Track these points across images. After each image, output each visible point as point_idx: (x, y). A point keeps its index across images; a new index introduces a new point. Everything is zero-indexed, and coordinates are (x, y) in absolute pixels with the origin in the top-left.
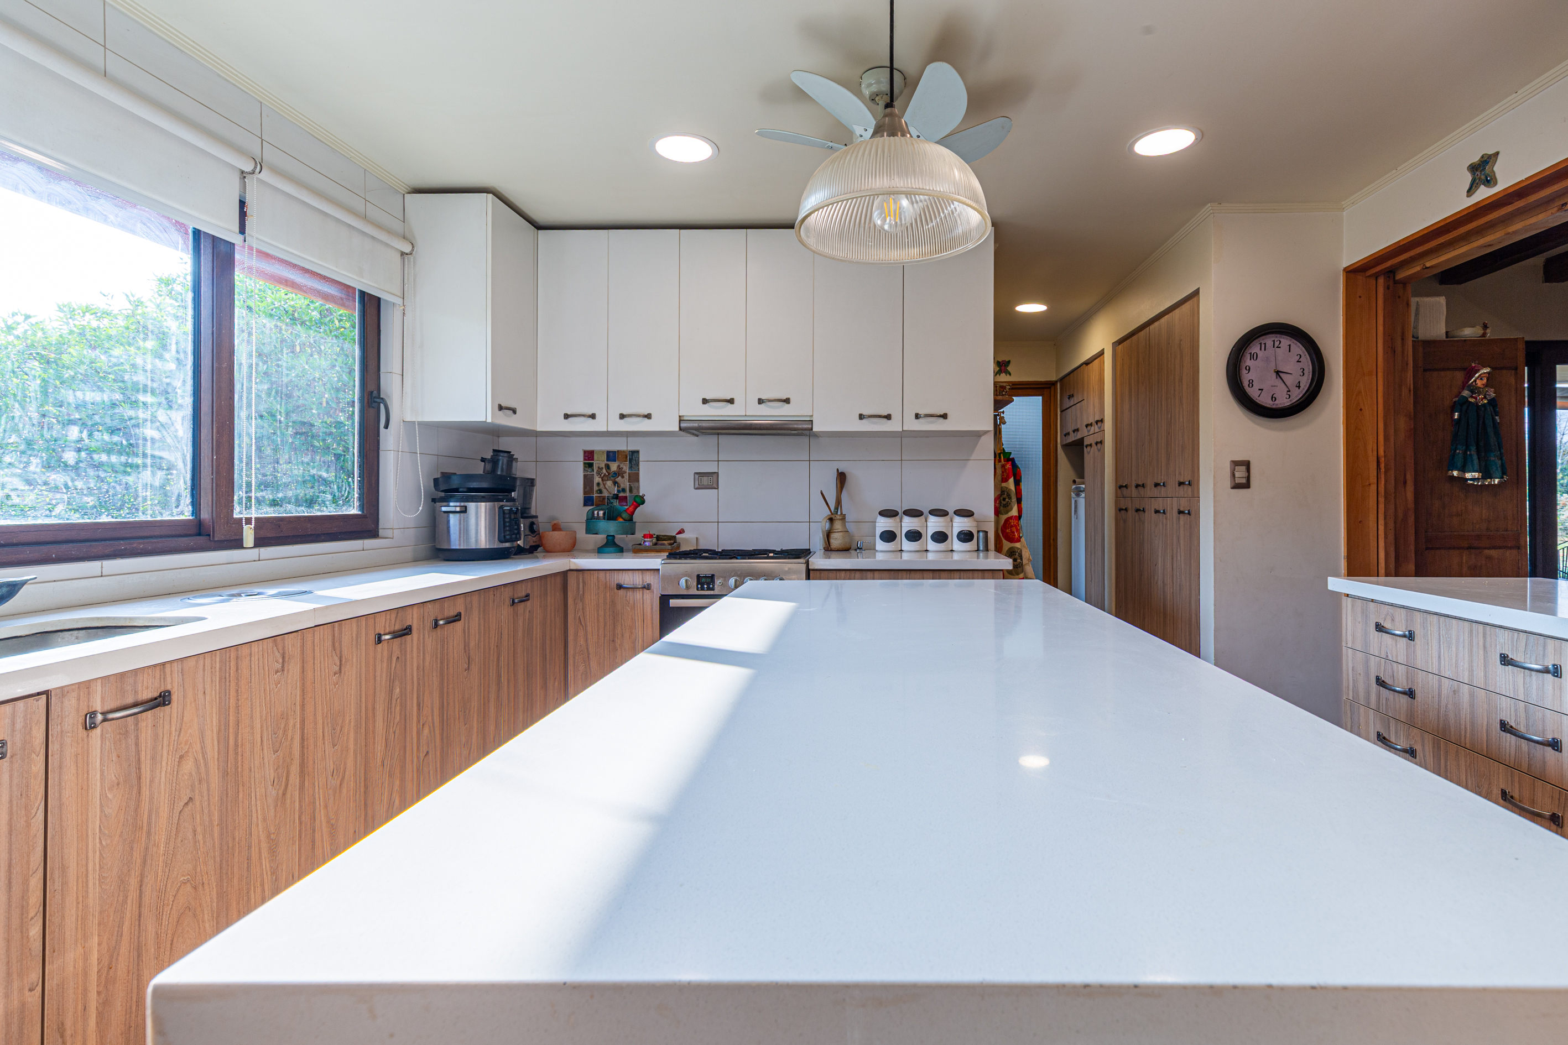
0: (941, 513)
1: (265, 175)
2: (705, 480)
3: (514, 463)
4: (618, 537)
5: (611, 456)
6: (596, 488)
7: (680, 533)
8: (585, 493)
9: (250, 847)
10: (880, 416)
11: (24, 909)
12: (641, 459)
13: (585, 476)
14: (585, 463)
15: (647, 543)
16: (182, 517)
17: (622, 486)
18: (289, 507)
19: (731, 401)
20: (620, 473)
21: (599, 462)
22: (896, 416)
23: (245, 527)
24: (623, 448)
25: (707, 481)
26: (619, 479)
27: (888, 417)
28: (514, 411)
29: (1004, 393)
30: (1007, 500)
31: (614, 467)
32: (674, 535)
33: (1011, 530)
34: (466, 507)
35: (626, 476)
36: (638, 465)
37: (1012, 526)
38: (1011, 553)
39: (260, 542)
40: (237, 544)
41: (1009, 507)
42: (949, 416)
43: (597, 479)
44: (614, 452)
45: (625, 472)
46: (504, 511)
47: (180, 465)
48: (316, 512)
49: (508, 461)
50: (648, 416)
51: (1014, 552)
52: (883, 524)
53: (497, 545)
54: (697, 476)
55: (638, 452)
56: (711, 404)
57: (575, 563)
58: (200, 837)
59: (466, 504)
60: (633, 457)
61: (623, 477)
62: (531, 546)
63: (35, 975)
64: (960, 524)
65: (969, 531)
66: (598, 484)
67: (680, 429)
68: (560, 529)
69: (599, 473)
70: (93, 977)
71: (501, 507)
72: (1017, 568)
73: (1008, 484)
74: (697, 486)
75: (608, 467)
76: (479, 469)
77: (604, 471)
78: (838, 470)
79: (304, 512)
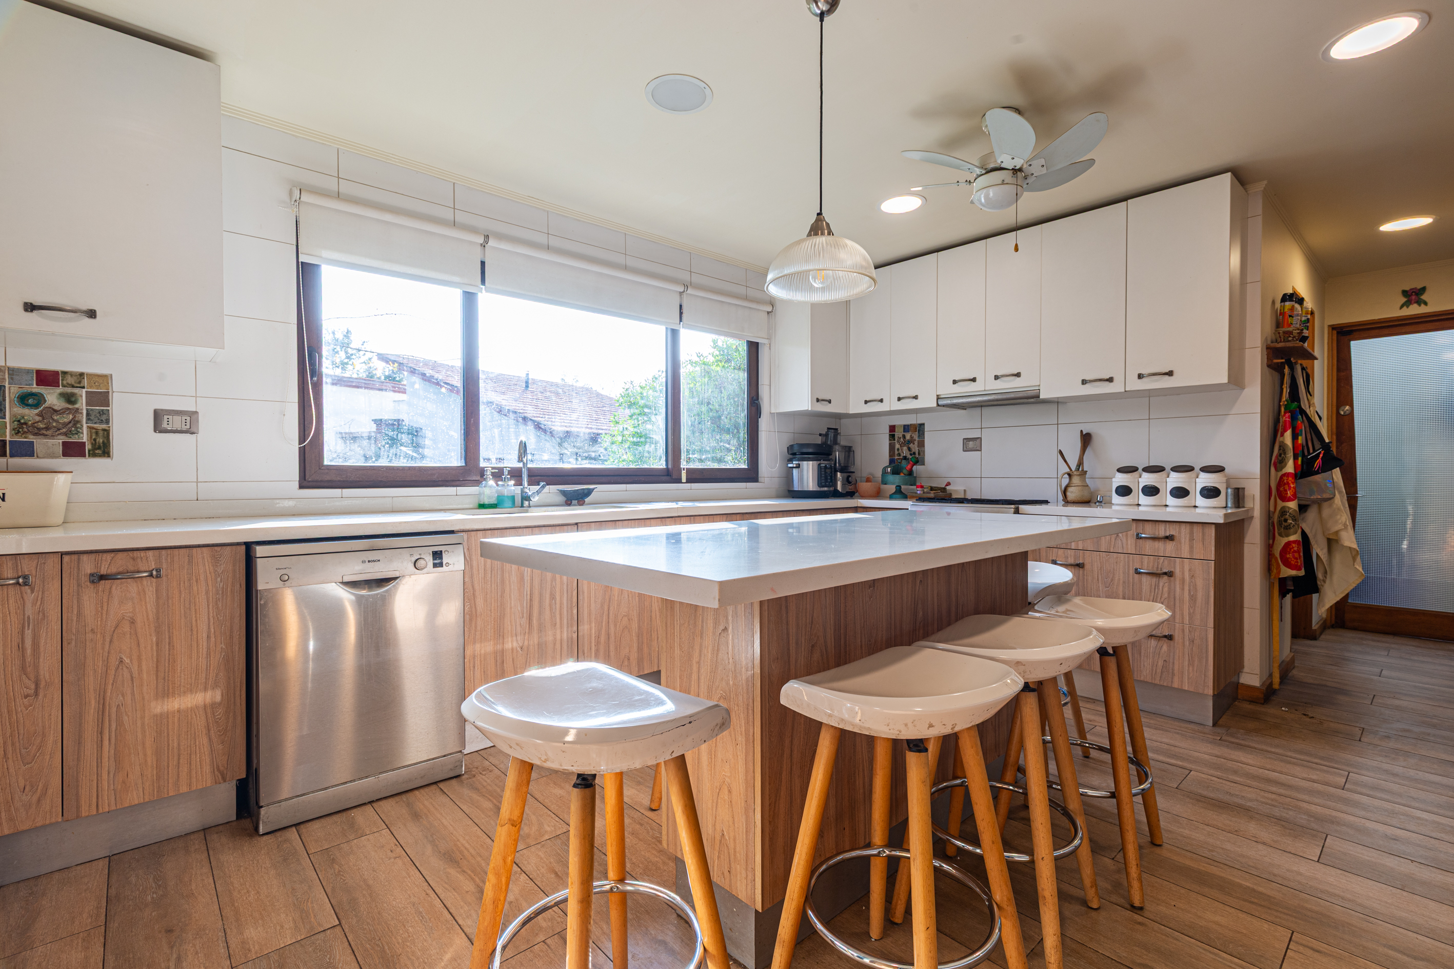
0: (1186, 469)
1: (690, 291)
2: (971, 444)
3: (839, 436)
4: (902, 487)
5: (906, 428)
6: (896, 452)
7: (947, 485)
8: (890, 456)
9: (651, 612)
10: (1100, 380)
11: (572, 601)
12: (926, 430)
13: (890, 444)
14: (890, 435)
15: (918, 492)
16: (662, 467)
17: (913, 450)
18: (709, 463)
19: (974, 380)
20: (911, 441)
21: (899, 433)
22: (1118, 379)
23: (683, 471)
24: (914, 422)
25: (972, 444)
26: (911, 445)
27: (1110, 380)
28: (830, 401)
29: (1290, 339)
30: (1283, 455)
31: (908, 437)
32: (944, 486)
33: (1284, 488)
34: (799, 464)
35: (916, 443)
36: (924, 434)
37: (1285, 484)
38: (1282, 513)
39: (689, 481)
40: (679, 481)
41: (1284, 463)
42: (1175, 373)
43: (897, 446)
44: (908, 426)
45: (915, 440)
46: (821, 467)
47: (661, 442)
48: (723, 466)
49: (834, 435)
50: (916, 397)
51: (1285, 512)
52: (1120, 479)
53: (816, 488)
54: (965, 441)
55: (923, 424)
56: (959, 383)
57: (860, 503)
58: (630, 599)
59: (800, 462)
60: (920, 429)
61: (914, 444)
62: (847, 492)
63: (575, 628)
64: (1205, 480)
65: (1214, 487)
66: (898, 449)
67: (938, 405)
68: (870, 481)
69: (898, 442)
70: (593, 638)
71: (819, 464)
72: (1287, 529)
73: (1284, 439)
74: (965, 449)
75: (904, 436)
76: (819, 440)
77: (902, 440)
78: (1081, 431)
79: (716, 466)
